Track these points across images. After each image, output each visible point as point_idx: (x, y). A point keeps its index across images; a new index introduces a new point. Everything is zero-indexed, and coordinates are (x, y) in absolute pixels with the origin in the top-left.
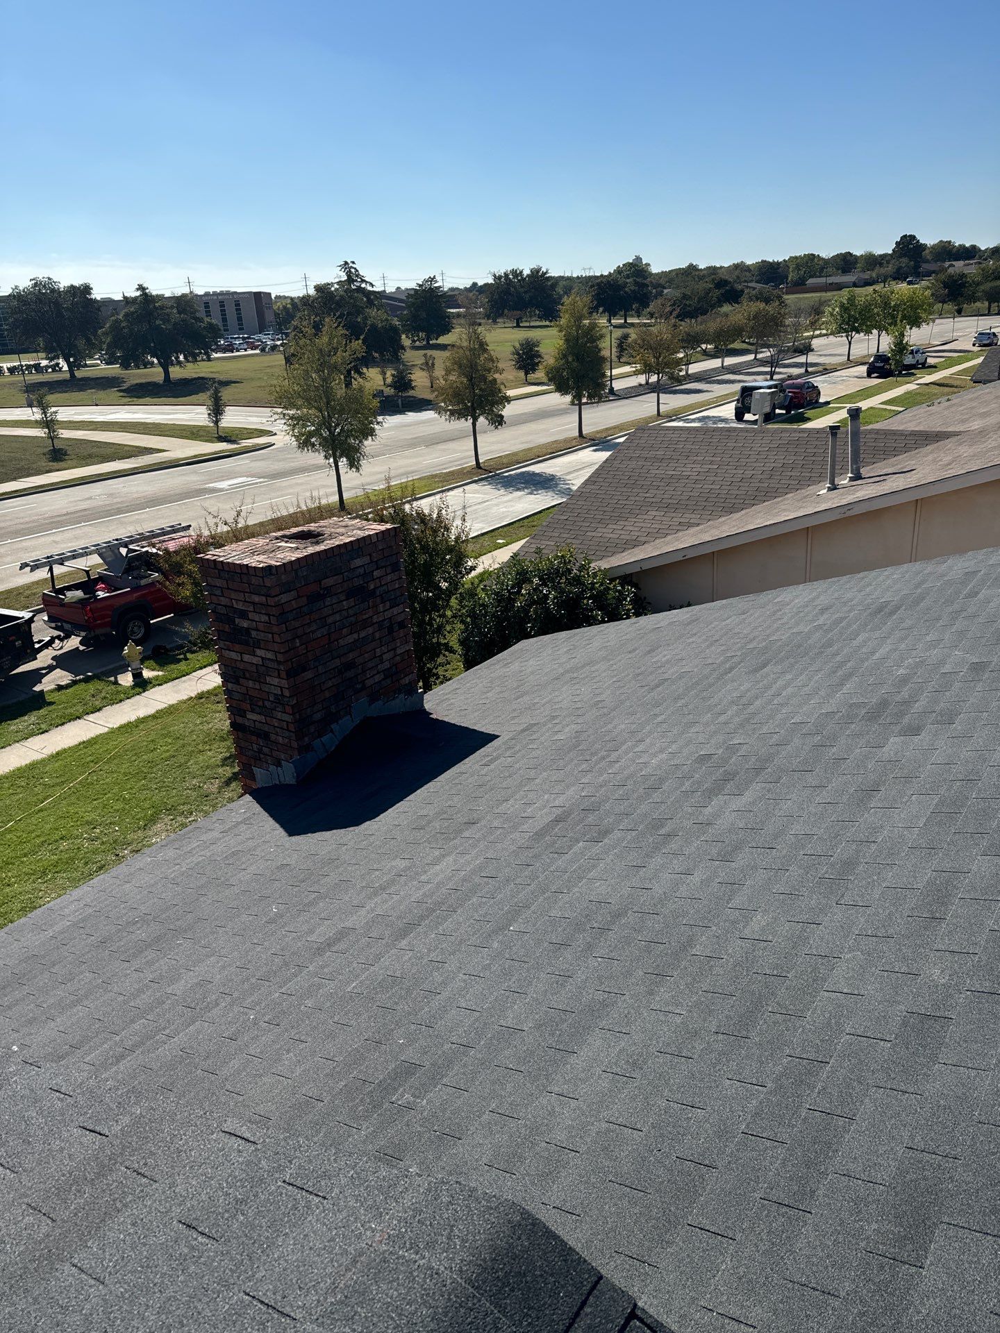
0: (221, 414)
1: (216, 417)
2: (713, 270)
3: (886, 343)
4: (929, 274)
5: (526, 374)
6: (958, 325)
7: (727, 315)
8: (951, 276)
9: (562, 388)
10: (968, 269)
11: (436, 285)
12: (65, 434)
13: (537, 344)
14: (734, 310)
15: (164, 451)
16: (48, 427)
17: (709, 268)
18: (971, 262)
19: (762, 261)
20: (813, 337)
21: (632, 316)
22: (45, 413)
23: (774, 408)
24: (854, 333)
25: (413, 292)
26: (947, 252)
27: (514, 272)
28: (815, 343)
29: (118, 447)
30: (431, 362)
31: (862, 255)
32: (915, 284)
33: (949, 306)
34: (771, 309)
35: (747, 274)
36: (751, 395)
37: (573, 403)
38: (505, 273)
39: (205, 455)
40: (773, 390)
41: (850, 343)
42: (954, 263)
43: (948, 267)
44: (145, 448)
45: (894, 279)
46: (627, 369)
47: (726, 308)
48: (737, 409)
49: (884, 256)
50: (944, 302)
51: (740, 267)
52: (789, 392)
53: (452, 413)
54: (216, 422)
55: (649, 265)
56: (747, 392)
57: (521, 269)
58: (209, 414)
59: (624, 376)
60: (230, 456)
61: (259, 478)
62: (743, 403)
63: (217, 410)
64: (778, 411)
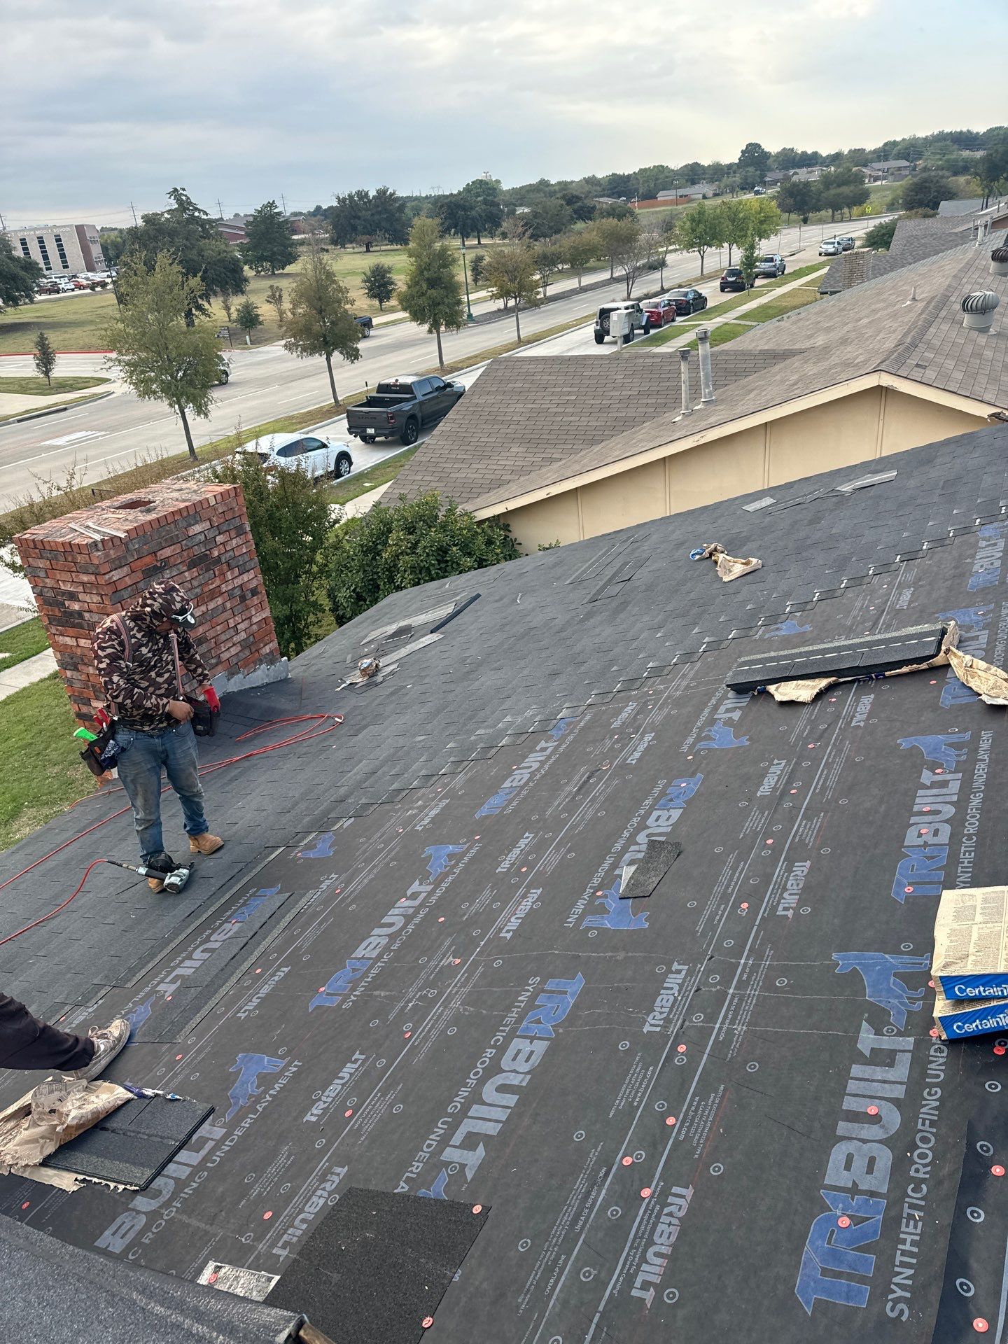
0: (51, 363)
1: (46, 367)
2: (564, 185)
3: (737, 255)
4: (774, 183)
5: (381, 302)
6: (805, 235)
7: (580, 233)
8: (795, 185)
9: (418, 316)
10: (811, 176)
11: (276, 211)
13: (389, 270)
14: (587, 227)
17: (559, 183)
18: (814, 169)
19: (613, 174)
20: (666, 252)
21: (486, 237)
23: (632, 329)
24: (706, 247)
25: (251, 219)
26: (791, 160)
27: (359, 193)
28: (670, 258)
30: (278, 294)
31: (709, 166)
32: (762, 194)
33: (793, 216)
34: (624, 224)
35: (598, 188)
36: (609, 317)
37: (430, 331)
38: (349, 195)
39: (36, 410)
40: (630, 310)
41: (702, 257)
42: (797, 171)
43: (793, 175)
45: (742, 189)
46: (483, 294)
47: (580, 225)
48: (596, 331)
49: (730, 166)
50: (790, 212)
51: (591, 181)
52: (646, 312)
53: (304, 350)
54: (47, 373)
55: (499, 182)
56: (605, 314)
57: (366, 190)
58: (37, 365)
59: (481, 301)
60: (65, 409)
61: (100, 431)
62: (601, 326)
63: (46, 360)
64: (636, 332)
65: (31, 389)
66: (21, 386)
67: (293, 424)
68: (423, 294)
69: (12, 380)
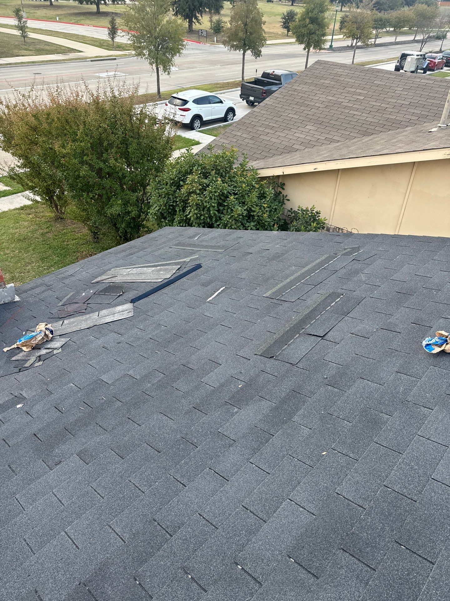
0: (115, 34)
1: (112, 35)
5: (288, 32)
9: (300, 40)
12: (32, 35)
15: (82, 52)
16: (21, 30)
22: (20, 21)
23: (417, 68)
29: (58, 46)
36: (406, 59)
37: (305, 49)
39: (101, 57)
40: (419, 57)
44: (72, 49)
48: (396, 66)
52: (428, 60)
54: (113, 38)
56: (404, 57)
58: (109, 33)
60: (115, 59)
61: (124, 73)
62: (400, 64)
63: (113, 32)
64: (419, 71)
65: (104, 46)
66: (100, 43)
67: (217, 87)
68: (306, 26)
69: (97, 40)
